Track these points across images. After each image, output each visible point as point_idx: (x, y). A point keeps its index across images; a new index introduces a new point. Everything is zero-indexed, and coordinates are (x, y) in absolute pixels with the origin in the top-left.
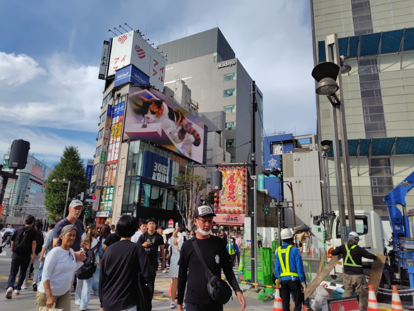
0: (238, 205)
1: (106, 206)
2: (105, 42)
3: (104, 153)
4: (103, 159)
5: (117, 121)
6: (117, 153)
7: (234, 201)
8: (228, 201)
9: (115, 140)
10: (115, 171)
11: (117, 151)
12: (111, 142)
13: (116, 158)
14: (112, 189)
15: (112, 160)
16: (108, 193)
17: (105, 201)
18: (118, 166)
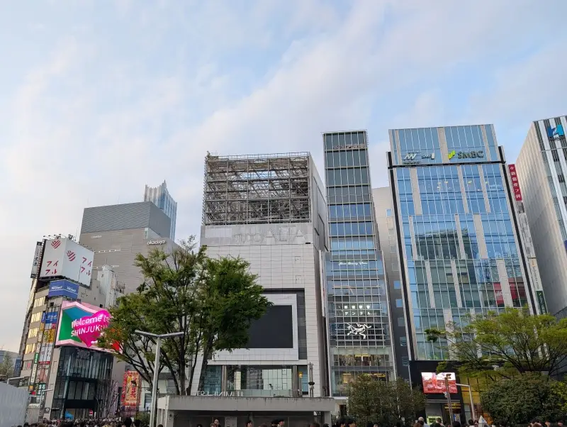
1: (38, 399)
2: (38, 243)
3: (37, 355)
4: (36, 359)
5: (50, 328)
9: (47, 344)
10: (47, 371)
11: (50, 354)
12: (44, 345)
13: (49, 359)
14: (44, 385)
15: (44, 360)
16: (40, 388)
17: (37, 395)
18: (50, 367)
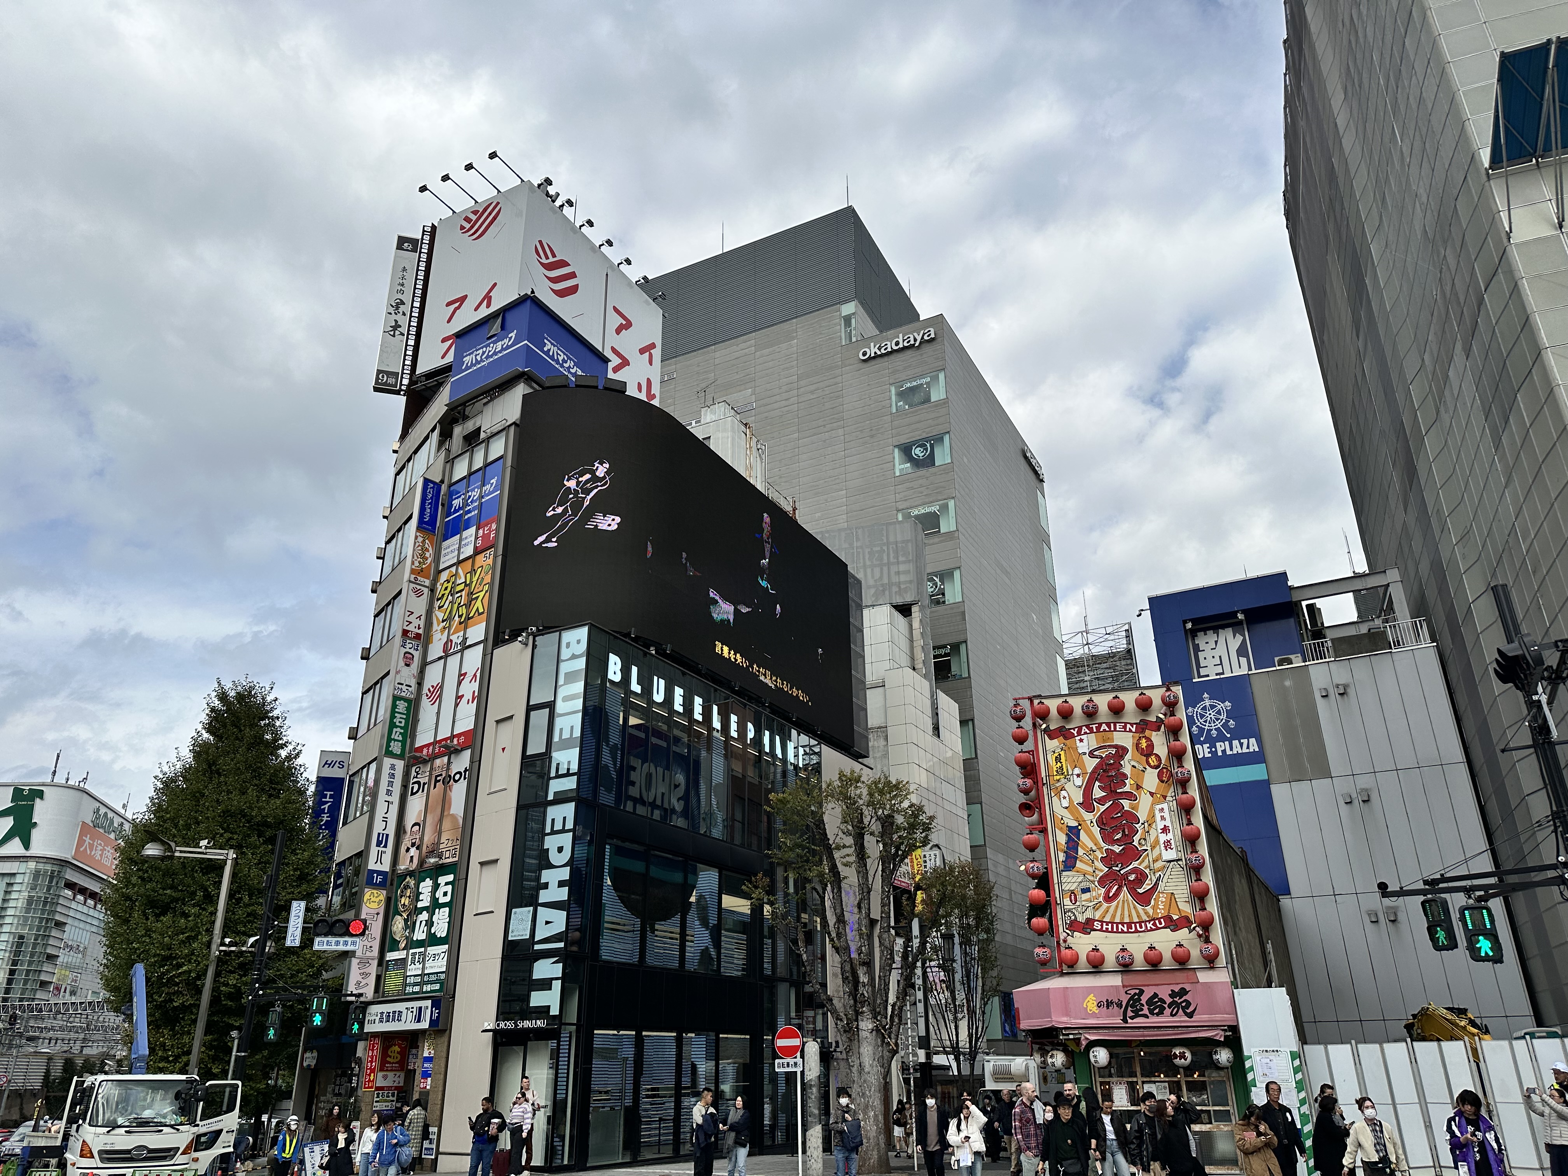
0: (1168, 919)
1: (413, 971)
2: (402, 241)
3: (402, 706)
4: (397, 734)
5: (469, 551)
6: (468, 696)
7: (1144, 899)
8: (1108, 899)
9: (457, 639)
10: (459, 791)
11: (470, 688)
12: (436, 650)
13: (466, 723)
14: (444, 879)
15: (444, 733)
18: (476, 761)
